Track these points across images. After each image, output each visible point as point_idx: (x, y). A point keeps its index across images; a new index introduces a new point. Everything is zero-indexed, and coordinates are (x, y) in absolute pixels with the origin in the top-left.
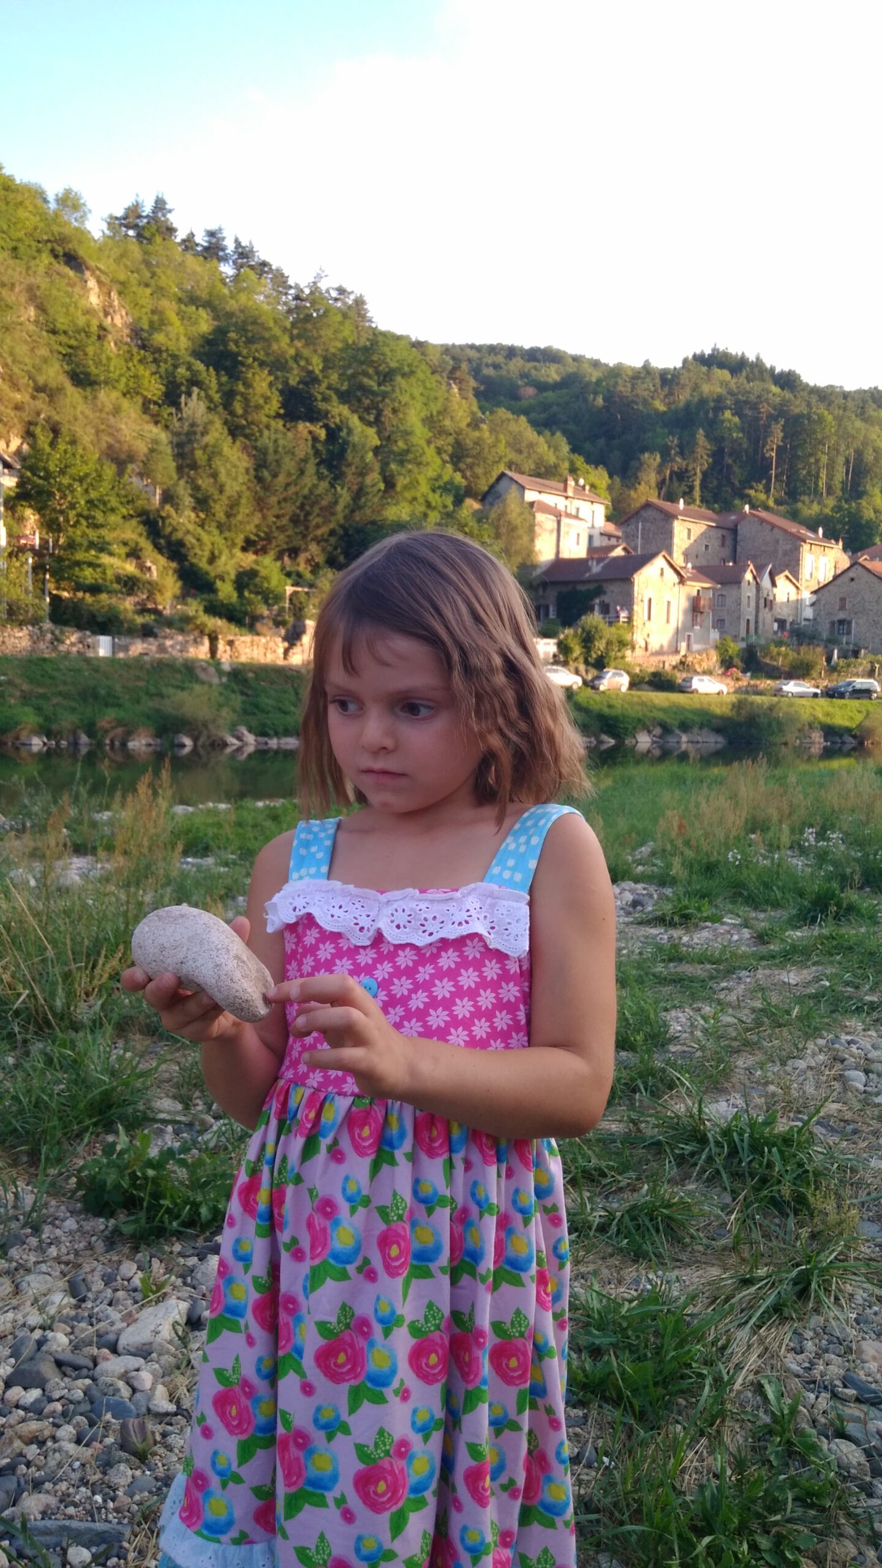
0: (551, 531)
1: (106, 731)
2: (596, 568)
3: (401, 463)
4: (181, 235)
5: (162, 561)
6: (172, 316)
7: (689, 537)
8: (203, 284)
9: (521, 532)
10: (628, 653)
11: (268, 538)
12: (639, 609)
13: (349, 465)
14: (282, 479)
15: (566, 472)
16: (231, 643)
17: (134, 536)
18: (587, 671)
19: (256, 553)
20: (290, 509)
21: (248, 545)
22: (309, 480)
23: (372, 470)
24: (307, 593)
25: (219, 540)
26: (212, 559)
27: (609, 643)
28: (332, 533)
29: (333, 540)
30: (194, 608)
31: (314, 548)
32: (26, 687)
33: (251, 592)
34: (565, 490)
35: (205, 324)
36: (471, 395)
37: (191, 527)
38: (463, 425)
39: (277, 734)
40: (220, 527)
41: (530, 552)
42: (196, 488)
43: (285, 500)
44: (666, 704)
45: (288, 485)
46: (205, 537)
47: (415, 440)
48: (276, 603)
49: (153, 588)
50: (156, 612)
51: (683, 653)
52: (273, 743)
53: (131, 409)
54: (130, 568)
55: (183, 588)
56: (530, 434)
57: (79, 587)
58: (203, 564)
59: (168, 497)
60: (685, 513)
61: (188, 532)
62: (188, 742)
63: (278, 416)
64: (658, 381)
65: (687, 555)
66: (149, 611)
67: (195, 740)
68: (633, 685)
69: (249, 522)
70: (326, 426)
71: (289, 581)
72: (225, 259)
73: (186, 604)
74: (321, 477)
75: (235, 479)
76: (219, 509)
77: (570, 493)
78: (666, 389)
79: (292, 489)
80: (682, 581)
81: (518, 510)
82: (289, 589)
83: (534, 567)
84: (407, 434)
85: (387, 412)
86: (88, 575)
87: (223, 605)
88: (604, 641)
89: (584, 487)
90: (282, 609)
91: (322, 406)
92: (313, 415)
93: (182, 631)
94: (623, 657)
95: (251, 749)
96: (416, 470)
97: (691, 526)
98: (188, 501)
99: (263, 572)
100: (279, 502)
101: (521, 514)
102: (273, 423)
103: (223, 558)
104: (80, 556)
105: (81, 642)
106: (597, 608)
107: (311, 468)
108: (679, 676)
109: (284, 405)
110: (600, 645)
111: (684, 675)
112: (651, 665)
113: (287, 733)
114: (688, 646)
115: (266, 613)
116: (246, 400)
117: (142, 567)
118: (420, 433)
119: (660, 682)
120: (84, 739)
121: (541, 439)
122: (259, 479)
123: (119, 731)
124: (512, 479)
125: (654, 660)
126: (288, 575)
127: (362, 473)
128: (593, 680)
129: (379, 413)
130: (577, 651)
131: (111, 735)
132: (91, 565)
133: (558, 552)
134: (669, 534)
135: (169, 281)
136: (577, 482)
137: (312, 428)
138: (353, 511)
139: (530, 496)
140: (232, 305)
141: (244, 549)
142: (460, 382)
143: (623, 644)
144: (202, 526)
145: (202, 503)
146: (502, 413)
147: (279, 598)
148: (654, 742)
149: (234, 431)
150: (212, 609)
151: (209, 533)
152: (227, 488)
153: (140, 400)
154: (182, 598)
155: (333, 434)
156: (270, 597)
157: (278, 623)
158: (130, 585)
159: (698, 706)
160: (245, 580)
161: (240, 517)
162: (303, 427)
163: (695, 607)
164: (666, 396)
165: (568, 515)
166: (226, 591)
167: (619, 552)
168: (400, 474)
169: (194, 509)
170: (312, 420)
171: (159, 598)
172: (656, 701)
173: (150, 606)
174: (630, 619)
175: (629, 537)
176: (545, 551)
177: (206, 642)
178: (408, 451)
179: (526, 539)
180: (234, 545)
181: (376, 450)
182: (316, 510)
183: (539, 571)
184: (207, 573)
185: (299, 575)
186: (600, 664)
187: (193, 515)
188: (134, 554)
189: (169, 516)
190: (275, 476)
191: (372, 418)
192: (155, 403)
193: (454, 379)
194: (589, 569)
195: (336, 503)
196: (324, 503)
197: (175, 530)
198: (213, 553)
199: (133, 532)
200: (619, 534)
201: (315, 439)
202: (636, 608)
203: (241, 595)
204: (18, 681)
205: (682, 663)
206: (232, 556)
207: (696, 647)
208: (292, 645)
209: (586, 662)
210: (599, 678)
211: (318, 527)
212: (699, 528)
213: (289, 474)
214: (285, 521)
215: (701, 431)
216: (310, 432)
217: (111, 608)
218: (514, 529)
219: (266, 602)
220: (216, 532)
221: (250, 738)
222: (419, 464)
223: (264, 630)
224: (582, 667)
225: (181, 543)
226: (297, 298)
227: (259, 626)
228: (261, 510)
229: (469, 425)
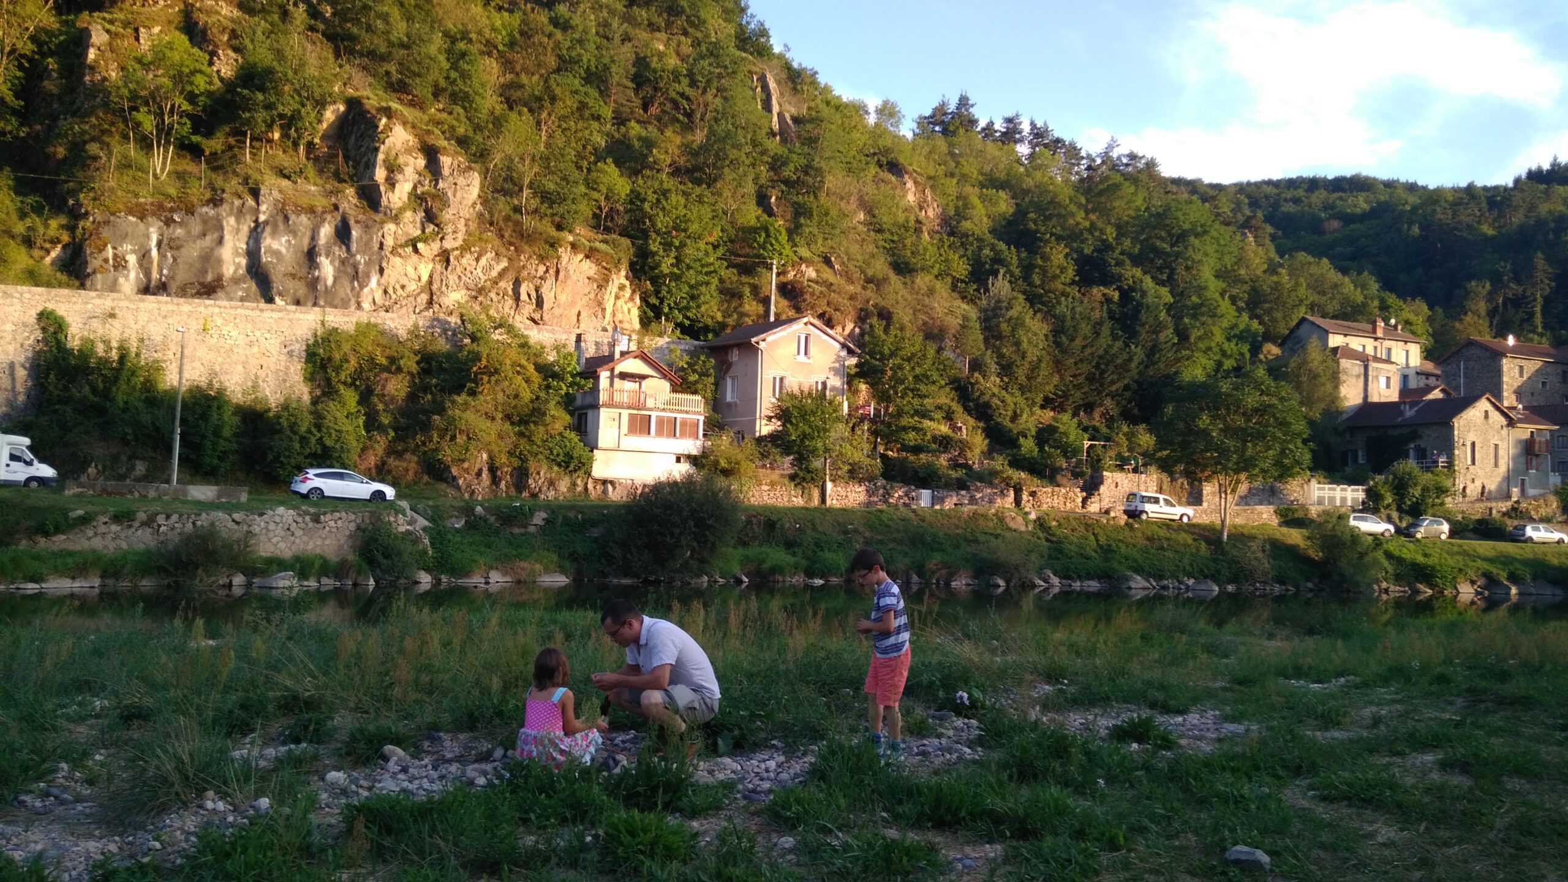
0: (1358, 376)
1: (933, 572)
2: (1409, 413)
3: (1194, 316)
4: (982, 123)
5: (972, 422)
6: (975, 201)
7: (1521, 375)
8: (1001, 166)
9: (1323, 380)
10: (1448, 500)
11: (1066, 396)
12: (1462, 455)
13: (1143, 325)
14: (1079, 342)
15: (1376, 311)
16: (1033, 494)
17: (947, 401)
18: (1401, 519)
19: (1053, 409)
20: (1085, 368)
21: (1047, 403)
22: (1104, 341)
23: (1165, 327)
24: (1104, 446)
25: (1020, 400)
26: (1015, 417)
27: (1425, 489)
28: (1126, 388)
29: (1128, 394)
30: (999, 463)
31: (1108, 402)
32: (867, 534)
33: (1051, 447)
34: (1374, 331)
35: (1004, 205)
36: (1267, 241)
37: (996, 390)
38: (1259, 272)
39: (1080, 578)
40: (1022, 389)
41: (1335, 398)
42: (1001, 356)
43: (1082, 361)
44: (1491, 554)
45: (1084, 347)
46: (1009, 399)
47: (1208, 294)
48: (1074, 456)
49: (964, 446)
50: (966, 466)
51: (1514, 499)
52: (1077, 585)
53: (942, 289)
54: (944, 429)
55: (989, 445)
56: (1334, 276)
57: (905, 448)
58: (1007, 423)
59: (976, 365)
60: (1514, 350)
61: (994, 395)
62: (1002, 583)
63: (1073, 282)
64: (1484, 205)
65: (1519, 393)
66: (962, 466)
67: (1008, 582)
68: (1453, 534)
69: (1049, 382)
70: (1119, 288)
71: (1086, 436)
72: (1021, 141)
73: (993, 459)
74: (1115, 338)
75: (1036, 346)
76: (1021, 374)
77: (1380, 334)
78: (1495, 213)
79: (1088, 351)
80: (1511, 423)
81: (1320, 359)
82: (1087, 444)
83: (1339, 413)
84: (1201, 289)
85: (1180, 270)
86: (911, 438)
87: (1025, 459)
88: (1419, 488)
89: (1395, 327)
90: (1080, 462)
91: (1116, 270)
92: (1106, 279)
93: (991, 484)
94: (1442, 504)
95: (1056, 590)
96: (1210, 321)
97: (1523, 363)
98: (994, 367)
99: (1062, 429)
100: (1076, 364)
101: (1324, 361)
102: (1068, 289)
103: (1025, 416)
104: (905, 421)
105: (906, 495)
106: (1412, 453)
107: (1106, 330)
108: (1510, 524)
109: (1078, 272)
110: (1416, 492)
111: (1516, 523)
112: (1477, 511)
113: (1089, 577)
114: (1523, 491)
115: (1065, 465)
116: (1044, 271)
117: (955, 428)
118: (1214, 286)
119: (1486, 529)
120: (915, 578)
121: (1347, 279)
122: (1057, 344)
123: (944, 571)
124: (1313, 323)
125: (1480, 507)
126: (1085, 429)
127: (1156, 330)
128: (1407, 528)
129: (1172, 272)
130: (1389, 499)
131: (937, 575)
132: (914, 429)
133: (1366, 397)
134: (1498, 373)
135: (972, 168)
136: (1387, 324)
137: (1106, 291)
138: (1147, 367)
139: (1335, 340)
140: (1029, 183)
141: (1042, 407)
142: (1254, 230)
143: (1442, 491)
144: (1006, 389)
145: (1006, 369)
146: (1302, 256)
147: (1076, 451)
148: (1477, 593)
149: (1032, 299)
150: (1017, 463)
151: (1012, 394)
152: (1029, 354)
153: (949, 280)
154: (989, 453)
155: (1125, 295)
156: (1069, 451)
157: (1076, 475)
158: (944, 442)
159: (1531, 556)
160: (1045, 435)
161: (1039, 380)
162: (1097, 292)
163: (1529, 449)
164: (1495, 220)
165: (1376, 359)
166: (1028, 446)
167: (1436, 394)
168: (1193, 327)
169: (999, 375)
170: (1105, 284)
171: (969, 454)
172: (1481, 551)
173: (961, 461)
174: (1450, 465)
175: (1448, 378)
176: (1351, 395)
177: (1012, 493)
178: (1202, 305)
179: (1329, 386)
180: (1034, 404)
181: (1169, 308)
182: (1111, 368)
183: (1345, 416)
184: (1011, 431)
185: (1095, 429)
186: (1416, 512)
187: (998, 380)
188: (949, 417)
189: (977, 382)
190: (1072, 340)
191: (1165, 277)
192: (962, 281)
193: (1250, 228)
194: (1401, 413)
195: (1130, 360)
196: (1119, 361)
197: (982, 394)
198: (1015, 412)
199: (945, 398)
200: (1438, 372)
201: (1108, 300)
202: (1457, 452)
203: (1041, 450)
204: (861, 529)
205: (1514, 509)
206: (1032, 414)
207: (1531, 492)
208: (1090, 494)
209: (1399, 509)
210: (1415, 525)
211: (1113, 383)
212: (1532, 366)
213: (1085, 338)
214: (1081, 379)
215: (1540, 255)
216: (1104, 295)
217: (929, 465)
218: (1316, 376)
219: (1065, 456)
220: (1018, 393)
221: (1056, 581)
222: (1214, 316)
223: (1064, 481)
224: (1395, 515)
225: (987, 405)
226: (1089, 168)
227: (1059, 478)
228: (1059, 372)
229: (1265, 272)
